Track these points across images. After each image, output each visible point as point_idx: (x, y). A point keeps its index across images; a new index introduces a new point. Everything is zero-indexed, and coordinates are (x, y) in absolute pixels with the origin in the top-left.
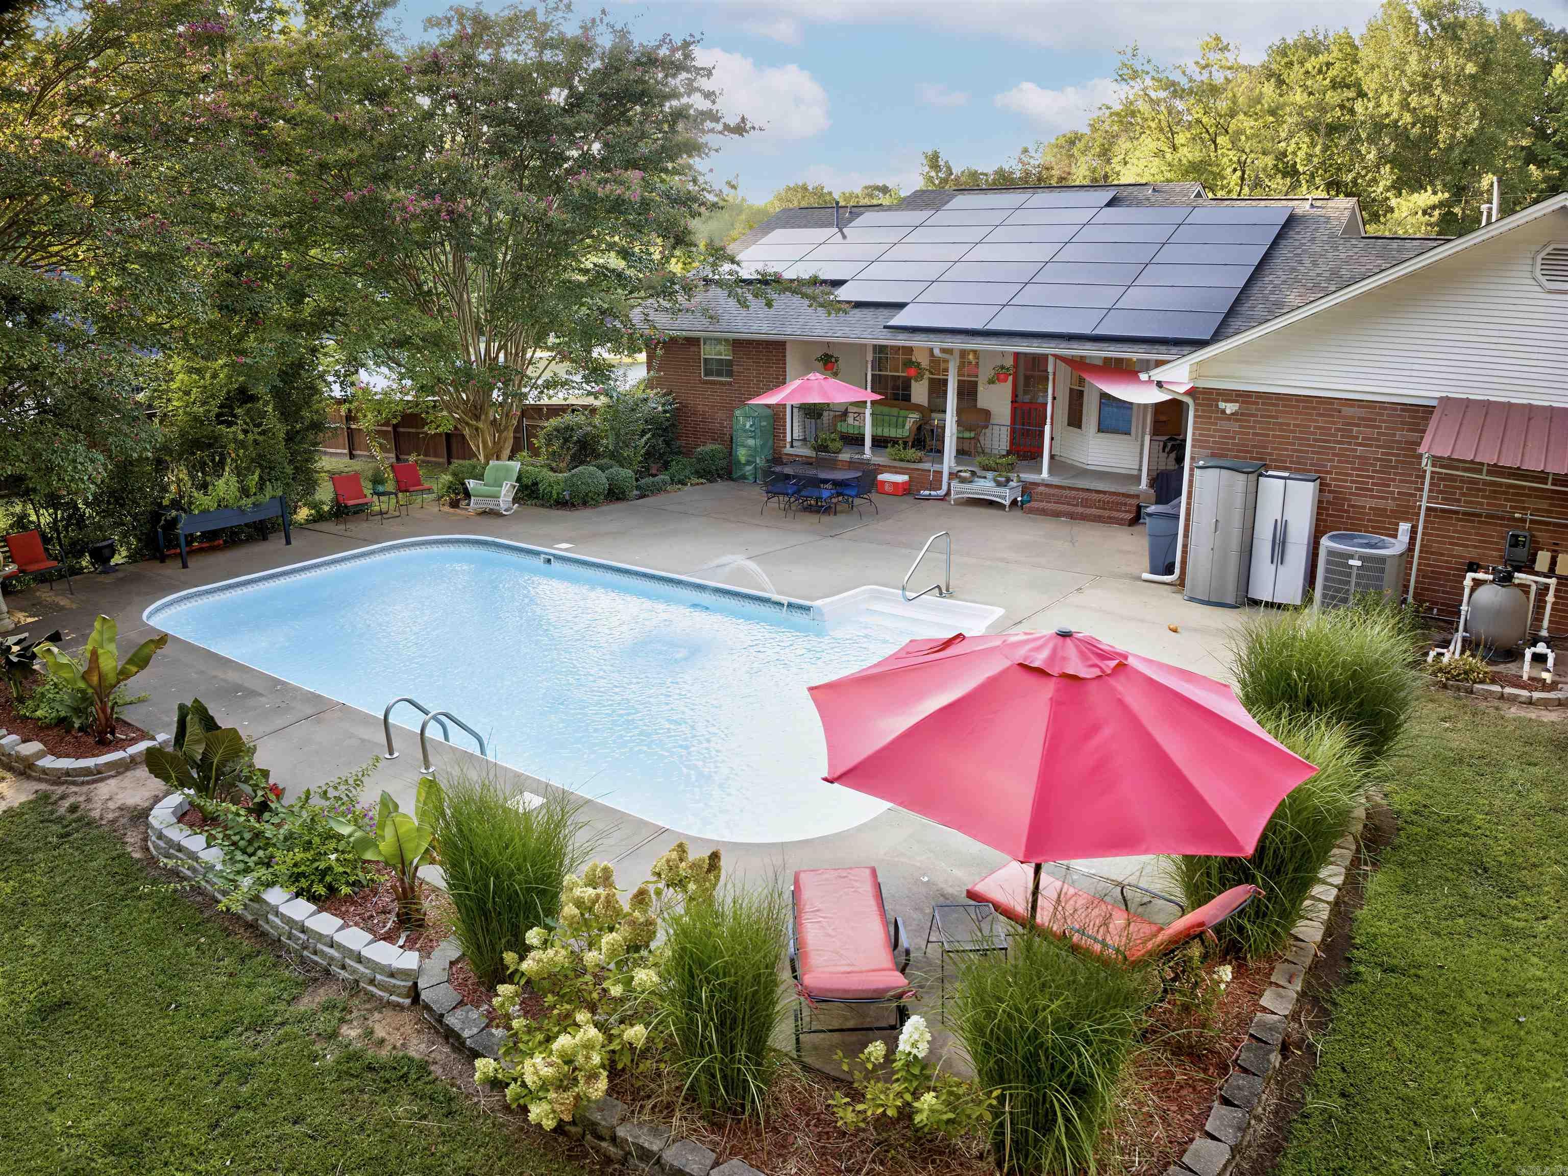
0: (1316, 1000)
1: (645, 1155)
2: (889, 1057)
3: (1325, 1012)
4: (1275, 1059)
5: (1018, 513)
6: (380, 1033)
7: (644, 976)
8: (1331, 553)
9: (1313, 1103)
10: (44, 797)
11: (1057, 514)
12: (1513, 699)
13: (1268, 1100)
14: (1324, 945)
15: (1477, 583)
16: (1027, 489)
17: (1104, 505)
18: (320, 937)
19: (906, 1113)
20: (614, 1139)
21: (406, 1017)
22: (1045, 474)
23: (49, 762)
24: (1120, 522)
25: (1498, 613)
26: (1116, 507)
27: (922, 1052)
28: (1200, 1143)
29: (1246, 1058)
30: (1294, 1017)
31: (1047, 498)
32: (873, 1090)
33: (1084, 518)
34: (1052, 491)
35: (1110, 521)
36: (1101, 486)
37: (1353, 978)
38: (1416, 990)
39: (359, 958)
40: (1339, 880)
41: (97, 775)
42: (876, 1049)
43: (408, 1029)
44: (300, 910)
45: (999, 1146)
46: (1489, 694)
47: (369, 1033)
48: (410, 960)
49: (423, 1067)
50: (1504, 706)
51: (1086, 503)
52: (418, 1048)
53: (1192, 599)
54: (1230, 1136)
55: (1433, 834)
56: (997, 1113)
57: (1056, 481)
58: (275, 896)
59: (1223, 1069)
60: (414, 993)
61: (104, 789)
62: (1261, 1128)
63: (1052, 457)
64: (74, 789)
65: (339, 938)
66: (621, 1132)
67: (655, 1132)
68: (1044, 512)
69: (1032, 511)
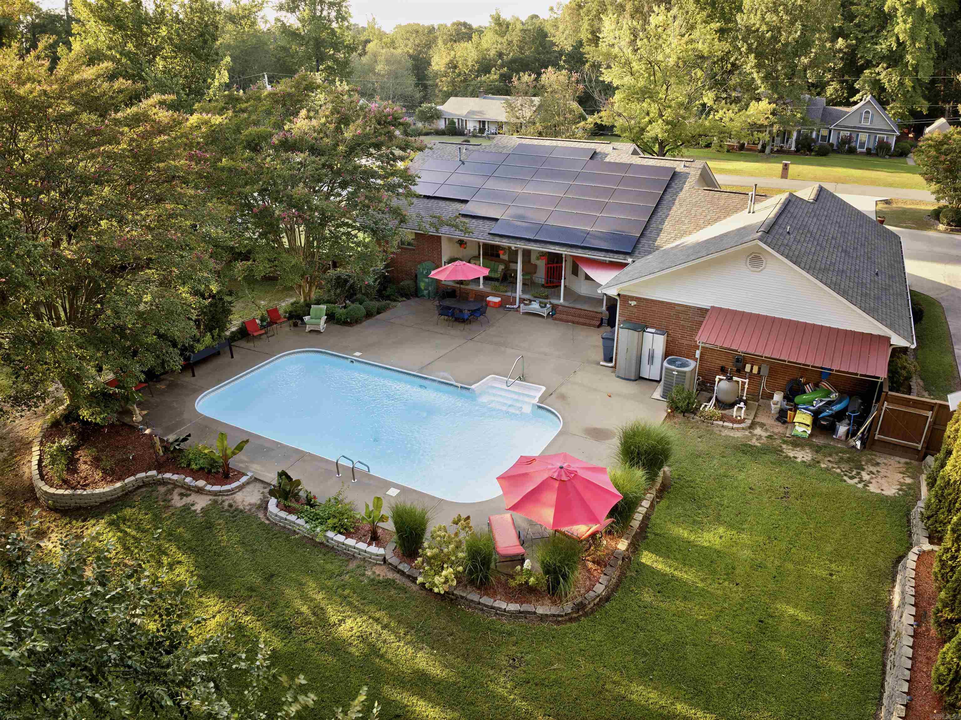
0: (634, 545)
1: (462, 597)
2: (522, 570)
3: (636, 548)
4: (620, 562)
5: (550, 320)
6: (378, 573)
7: (461, 555)
8: (667, 368)
9: (628, 574)
10: (216, 502)
11: (567, 321)
12: (726, 427)
13: (617, 573)
14: (640, 527)
15: (720, 380)
16: (554, 307)
17: (587, 317)
18: (350, 546)
19: (527, 583)
20: (453, 594)
21: (384, 567)
22: (562, 301)
23: (209, 487)
24: (594, 326)
25: (726, 392)
26: (592, 318)
27: (530, 568)
28: (598, 585)
29: (612, 562)
30: (627, 550)
31: (561, 313)
32: (518, 578)
33: (578, 323)
34: (566, 309)
35: (590, 325)
36: (586, 307)
37: (646, 538)
38: (663, 541)
39: (365, 552)
40: (648, 506)
41: (232, 492)
42: (519, 567)
43: (385, 570)
44: (340, 538)
45: (549, 588)
46: (718, 426)
47: (374, 573)
48: (381, 551)
49: (394, 581)
50: (723, 430)
51: (579, 316)
52: (391, 575)
53: (618, 377)
54: (605, 583)
55: (682, 487)
56: (548, 581)
57: (567, 304)
58: (330, 534)
59: (605, 566)
60: (385, 560)
61: (239, 497)
62: (614, 581)
63: (565, 286)
64: (225, 498)
65: (357, 546)
66: (455, 592)
67: (464, 591)
68: (561, 320)
69: (555, 319)
